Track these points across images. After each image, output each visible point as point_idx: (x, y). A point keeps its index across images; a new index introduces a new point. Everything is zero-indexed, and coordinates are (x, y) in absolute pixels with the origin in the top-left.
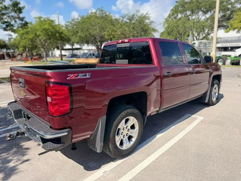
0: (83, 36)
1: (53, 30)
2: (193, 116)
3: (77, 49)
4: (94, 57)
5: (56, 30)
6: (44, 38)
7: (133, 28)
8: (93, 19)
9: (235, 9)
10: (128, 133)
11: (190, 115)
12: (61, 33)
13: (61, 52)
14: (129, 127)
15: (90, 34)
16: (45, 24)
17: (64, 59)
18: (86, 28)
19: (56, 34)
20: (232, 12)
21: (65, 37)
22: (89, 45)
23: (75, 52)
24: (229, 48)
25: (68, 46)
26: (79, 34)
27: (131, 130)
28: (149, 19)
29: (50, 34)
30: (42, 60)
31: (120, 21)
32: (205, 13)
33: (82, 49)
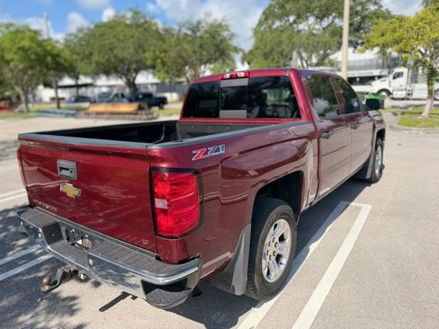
0: (103, 61)
1: (39, 49)
2: (353, 204)
3: (86, 85)
4: (125, 100)
5: (45, 50)
6: (21, 66)
7: (201, 46)
8: (120, 28)
9: (367, 12)
10: (275, 249)
11: (346, 203)
12: (55, 56)
13: (56, 93)
14: (277, 240)
15: (116, 56)
16: (23, 39)
17: (62, 105)
18: (108, 46)
19: (45, 56)
20: (364, 18)
21: (66, 64)
22: (111, 77)
23: (83, 91)
24: (358, 79)
25: (67, 81)
26: (95, 58)
27: (279, 245)
28: (228, 30)
29: (33, 57)
30: (16, 110)
31: (175, 32)
32: (320, 18)
33: (95, 86)
